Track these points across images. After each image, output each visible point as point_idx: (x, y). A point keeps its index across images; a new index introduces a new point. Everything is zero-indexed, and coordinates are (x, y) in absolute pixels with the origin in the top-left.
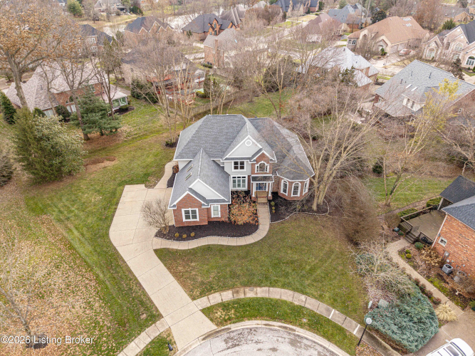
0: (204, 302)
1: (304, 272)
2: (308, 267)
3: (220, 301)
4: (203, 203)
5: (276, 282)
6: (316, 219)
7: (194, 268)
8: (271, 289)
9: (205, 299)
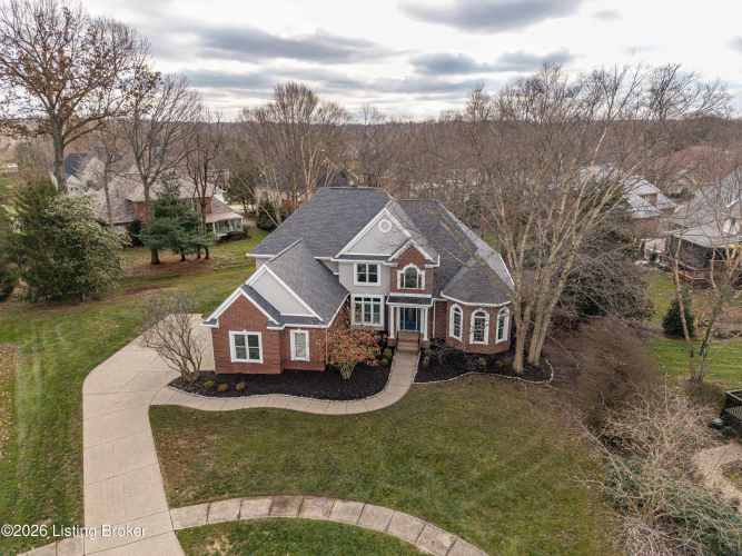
0: (194, 515)
1: (463, 482)
2: (476, 474)
3: (233, 518)
4: (271, 319)
5: (386, 493)
6: (518, 388)
7: (210, 444)
8: (370, 507)
9: (199, 509)
